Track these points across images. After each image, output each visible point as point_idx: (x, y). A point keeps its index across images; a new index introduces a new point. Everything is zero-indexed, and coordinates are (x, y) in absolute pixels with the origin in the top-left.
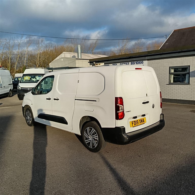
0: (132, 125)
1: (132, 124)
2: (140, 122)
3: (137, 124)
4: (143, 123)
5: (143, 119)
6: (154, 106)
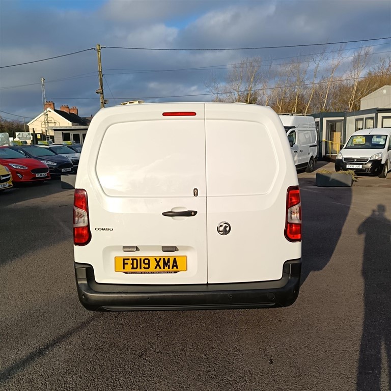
0: (124, 268)
1: (124, 264)
2: (158, 265)
3: (144, 268)
4: (171, 270)
5: (175, 259)
6: (228, 229)
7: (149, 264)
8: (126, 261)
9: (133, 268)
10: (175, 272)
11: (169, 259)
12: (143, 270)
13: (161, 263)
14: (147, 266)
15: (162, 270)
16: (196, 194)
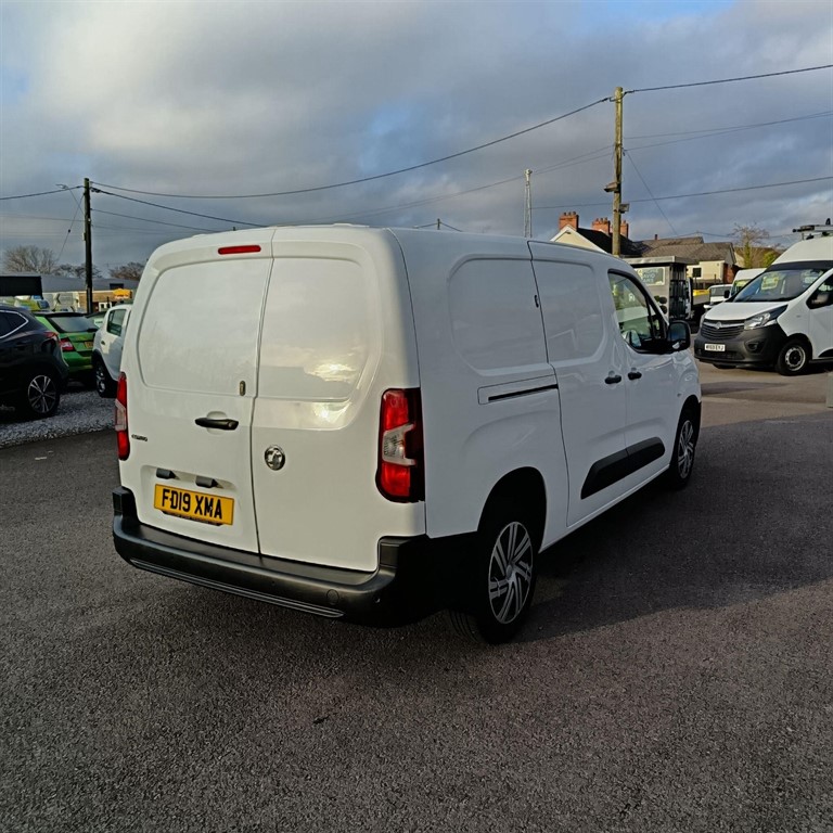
0: (163, 505)
1: (165, 498)
2: (199, 508)
3: (184, 509)
4: (212, 519)
5: (219, 501)
6: (280, 459)
7: (188, 503)
8: (167, 494)
9: (172, 507)
10: (218, 524)
11: (212, 500)
12: (182, 512)
13: (203, 506)
14: (186, 506)
15: (203, 517)
16: (243, 392)
